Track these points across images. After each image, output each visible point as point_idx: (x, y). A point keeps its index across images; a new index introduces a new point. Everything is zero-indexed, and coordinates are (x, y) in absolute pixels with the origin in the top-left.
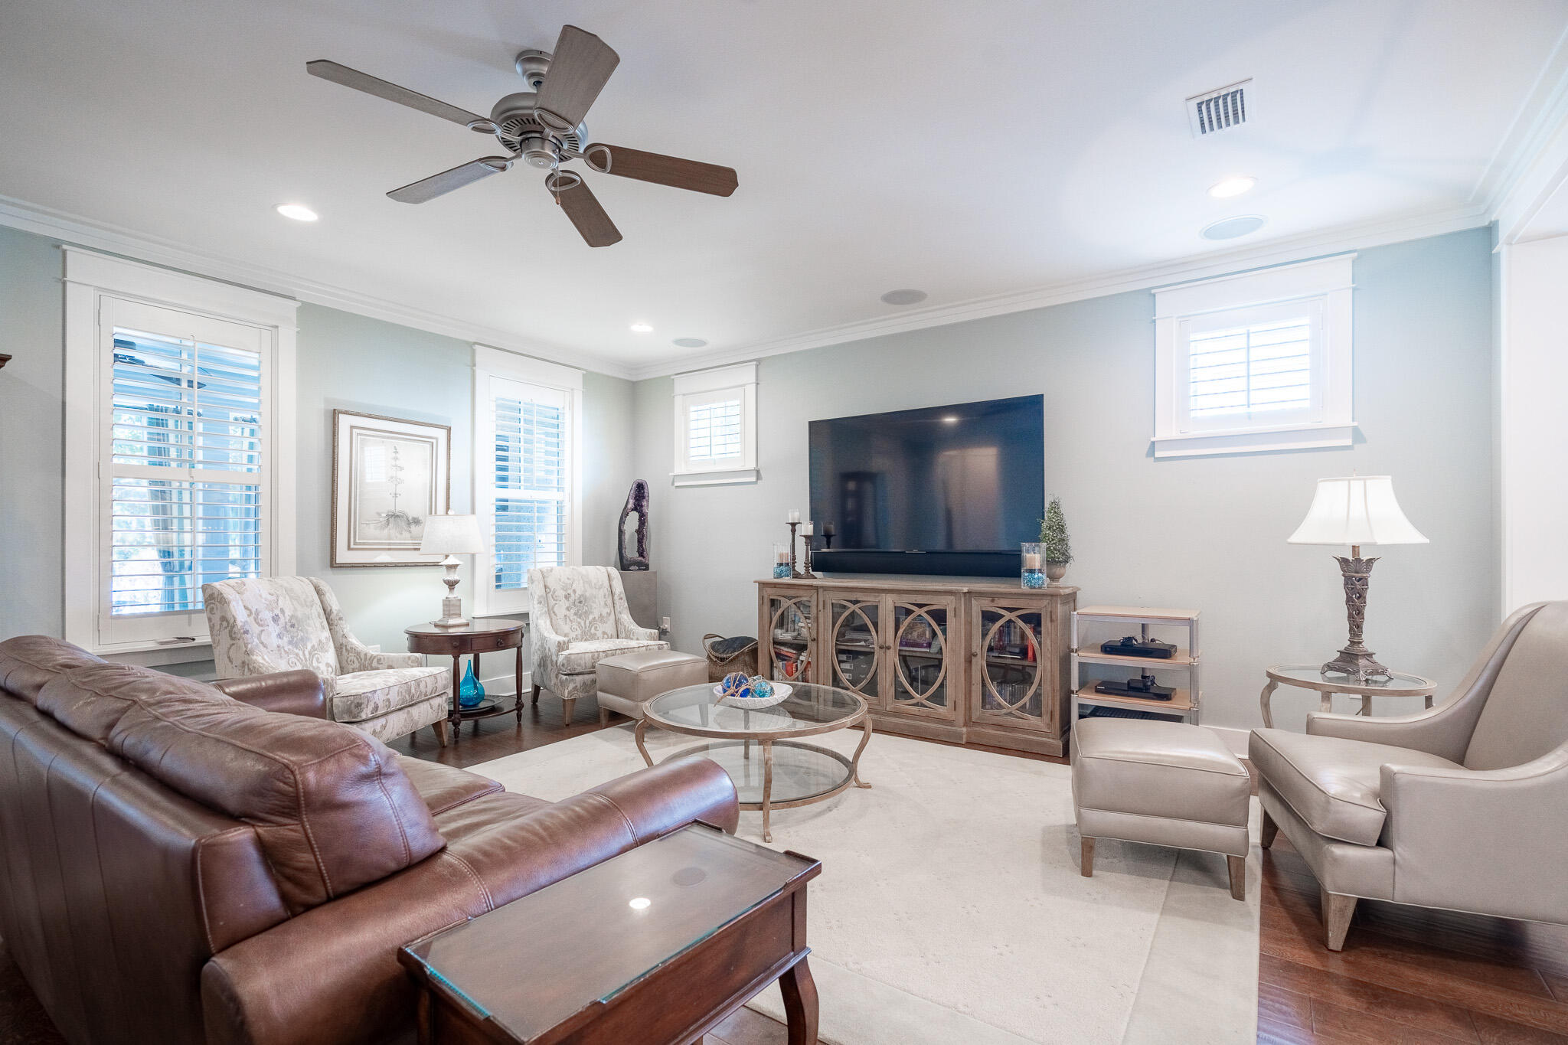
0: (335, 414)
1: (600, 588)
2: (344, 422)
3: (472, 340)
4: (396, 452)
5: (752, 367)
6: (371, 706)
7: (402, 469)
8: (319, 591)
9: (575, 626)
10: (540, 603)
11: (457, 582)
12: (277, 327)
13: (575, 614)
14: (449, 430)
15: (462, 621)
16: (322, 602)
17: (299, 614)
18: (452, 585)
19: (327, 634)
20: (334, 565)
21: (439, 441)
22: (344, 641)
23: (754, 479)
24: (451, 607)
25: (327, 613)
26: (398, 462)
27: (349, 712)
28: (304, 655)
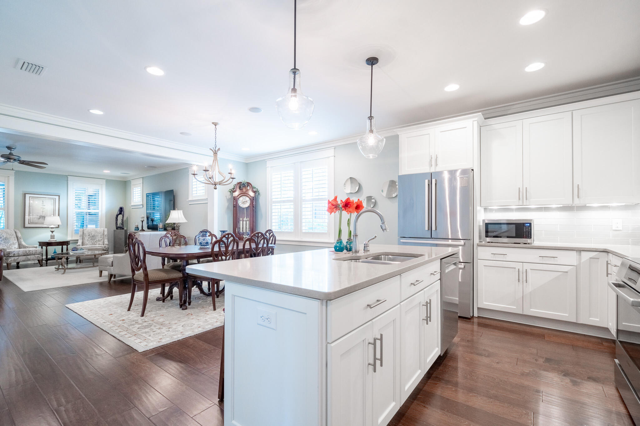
0: (25, 194)
1: (100, 233)
2: (27, 196)
3: (67, 175)
4: (43, 202)
5: (141, 179)
6: (13, 254)
7: (44, 206)
8: (16, 233)
9: (90, 242)
10: (80, 236)
11: (54, 231)
12: (9, 176)
13: (91, 239)
14: (59, 196)
15: (55, 240)
16: (16, 235)
17: (8, 237)
18: (52, 232)
19: (16, 241)
20: (24, 227)
21: (56, 199)
22: (21, 243)
23: (142, 207)
24: (52, 237)
25: (17, 237)
26: (44, 204)
27: (7, 254)
28: (8, 245)
